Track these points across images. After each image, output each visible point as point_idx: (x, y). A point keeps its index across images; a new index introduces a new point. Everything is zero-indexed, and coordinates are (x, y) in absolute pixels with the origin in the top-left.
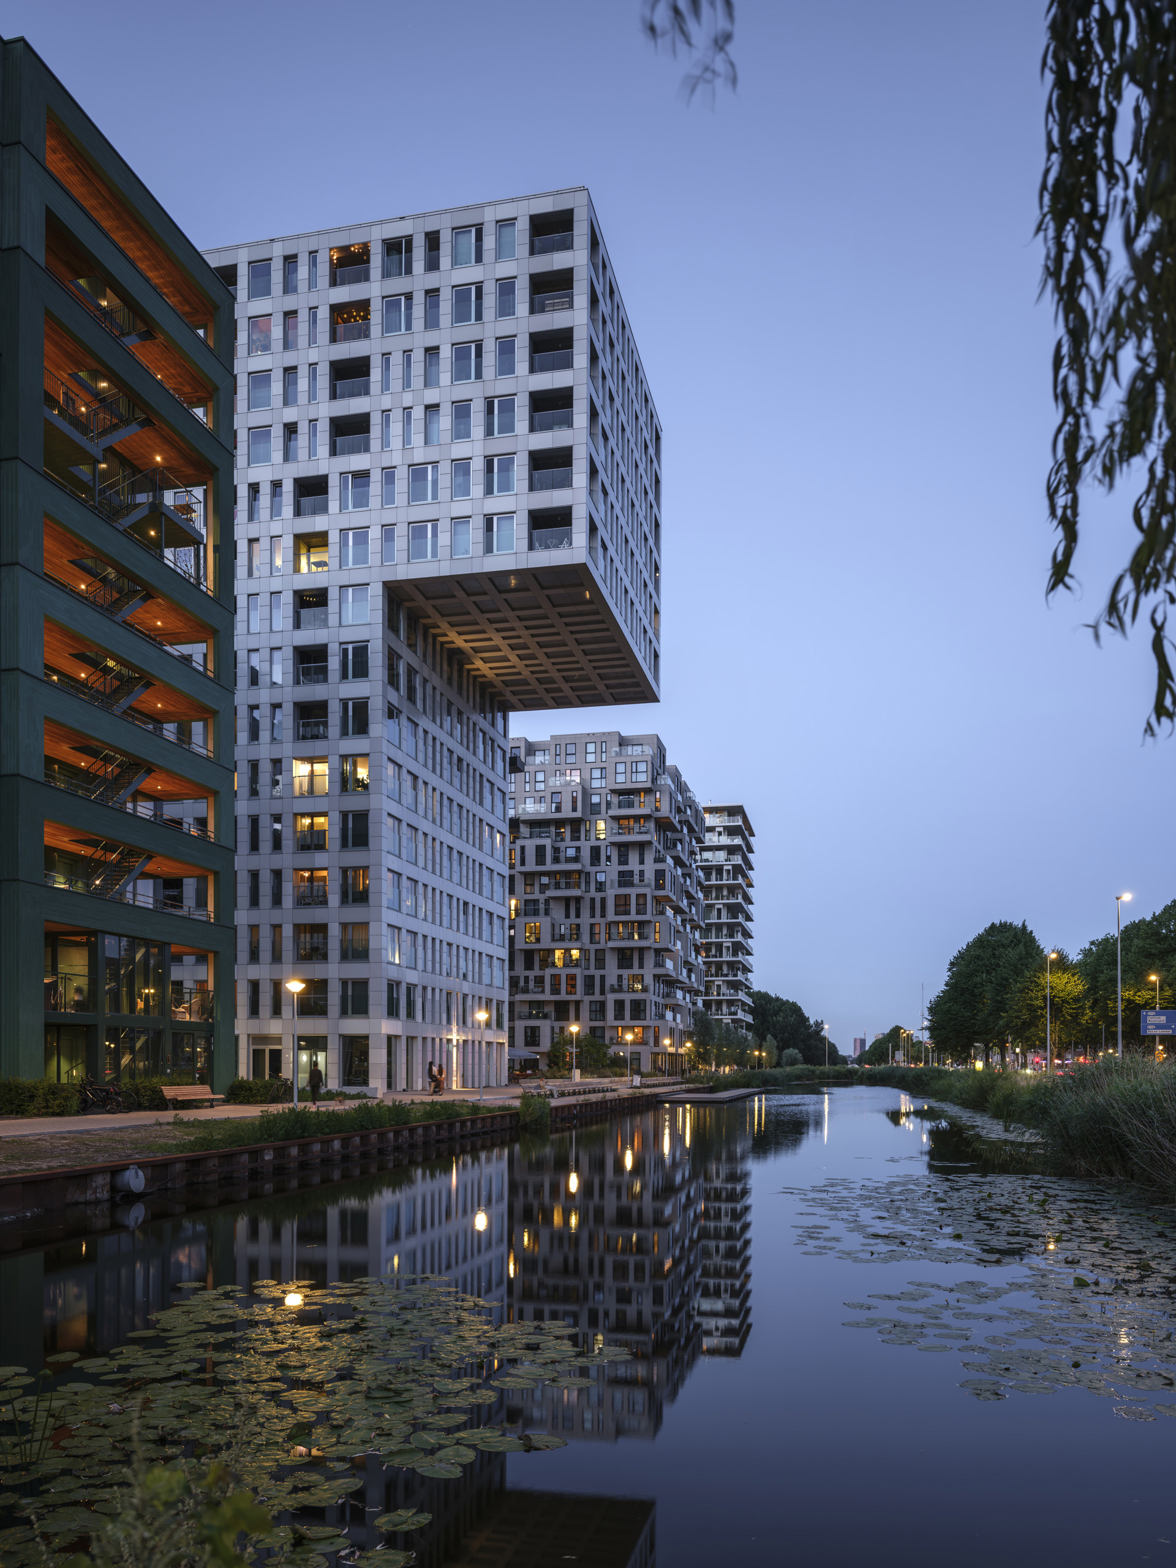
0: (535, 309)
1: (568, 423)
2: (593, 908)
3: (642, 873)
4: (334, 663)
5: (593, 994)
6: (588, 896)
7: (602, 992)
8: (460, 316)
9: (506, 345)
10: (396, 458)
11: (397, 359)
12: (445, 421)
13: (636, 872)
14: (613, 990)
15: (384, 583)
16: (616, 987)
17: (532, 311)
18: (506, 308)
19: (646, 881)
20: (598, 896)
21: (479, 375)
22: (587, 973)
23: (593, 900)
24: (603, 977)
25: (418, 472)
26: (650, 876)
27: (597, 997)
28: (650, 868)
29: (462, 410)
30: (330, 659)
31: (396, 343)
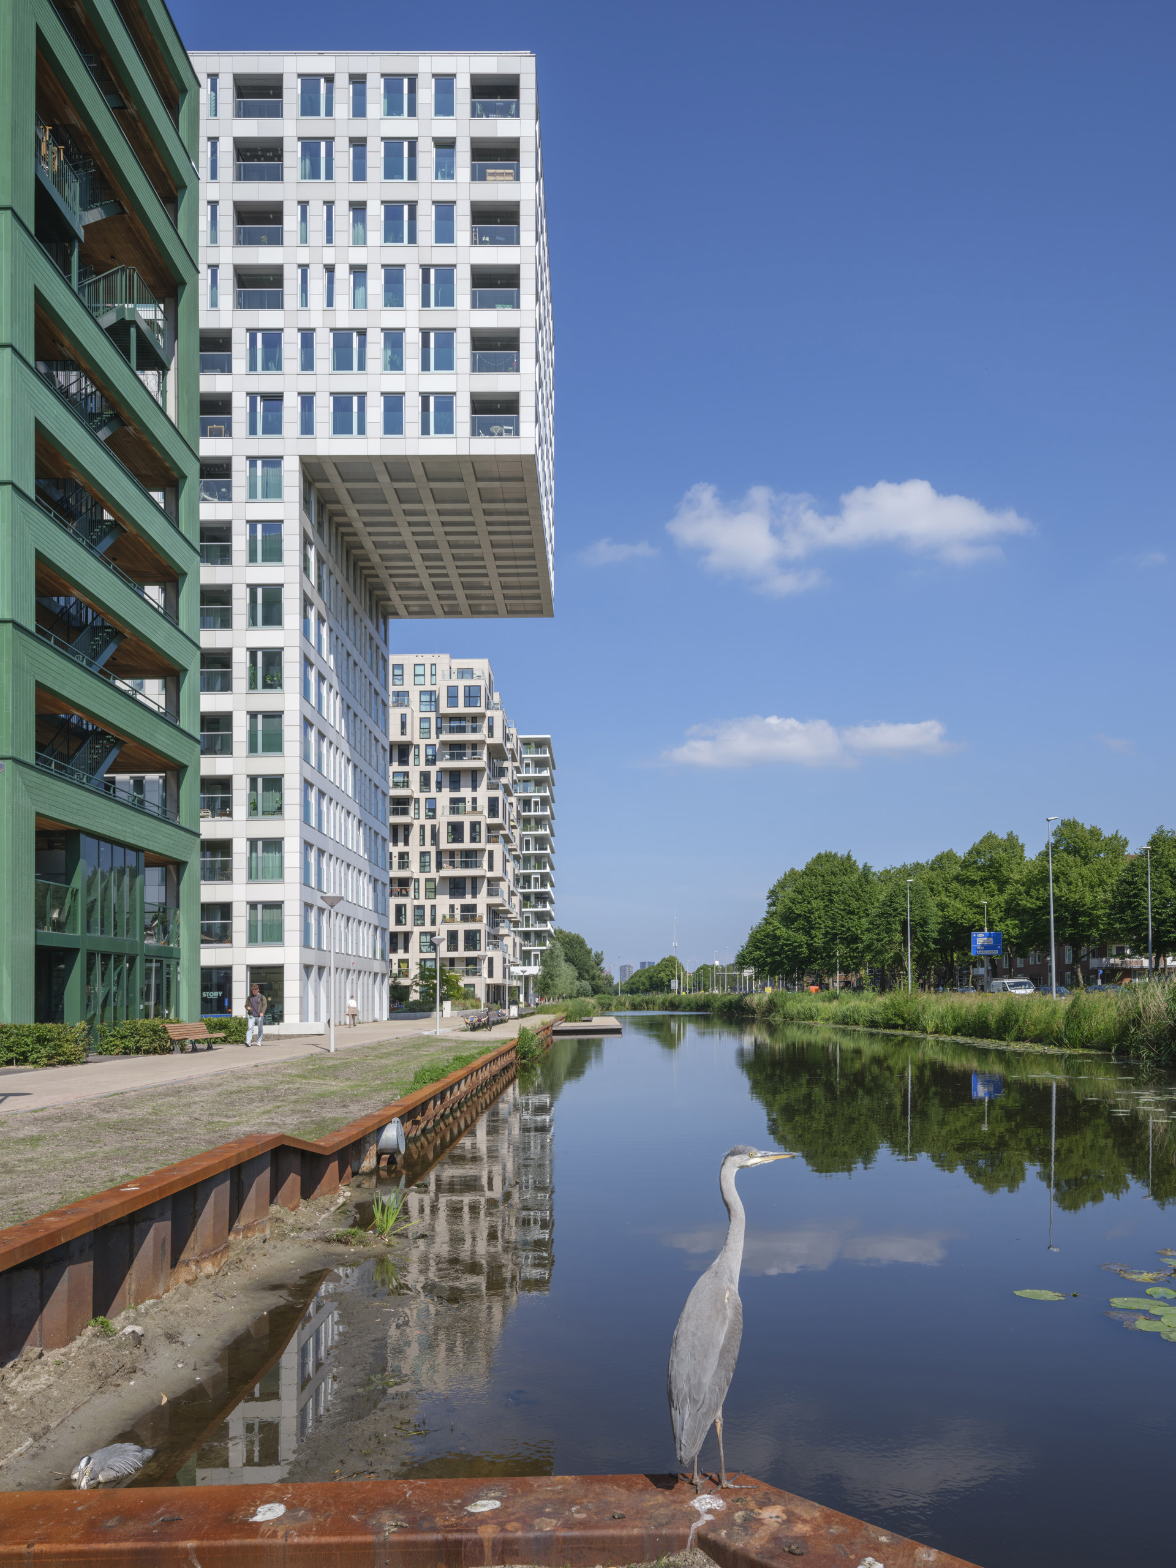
0: (478, 176)
1: (516, 304)
2: (423, 836)
3: (474, 800)
4: (239, 543)
5: (423, 924)
6: (417, 824)
7: (433, 923)
8: (392, 171)
9: (445, 211)
10: (316, 317)
11: (317, 212)
12: (376, 283)
13: (469, 799)
14: (444, 921)
15: (301, 458)
16: (448, 917)
17: (474, 178)
18: (445, 170)
19: (479, 809)
20: (428, 824)
21: (413, 239)
22: (416, 903)
23: (422, 827)
24: (433, 907)
25: (342, 338)
26: (483, 804)
27: (428, 927)
28: (483, 794)
29: (394, 276)
30: (234, 538)
31: (316, 192)
